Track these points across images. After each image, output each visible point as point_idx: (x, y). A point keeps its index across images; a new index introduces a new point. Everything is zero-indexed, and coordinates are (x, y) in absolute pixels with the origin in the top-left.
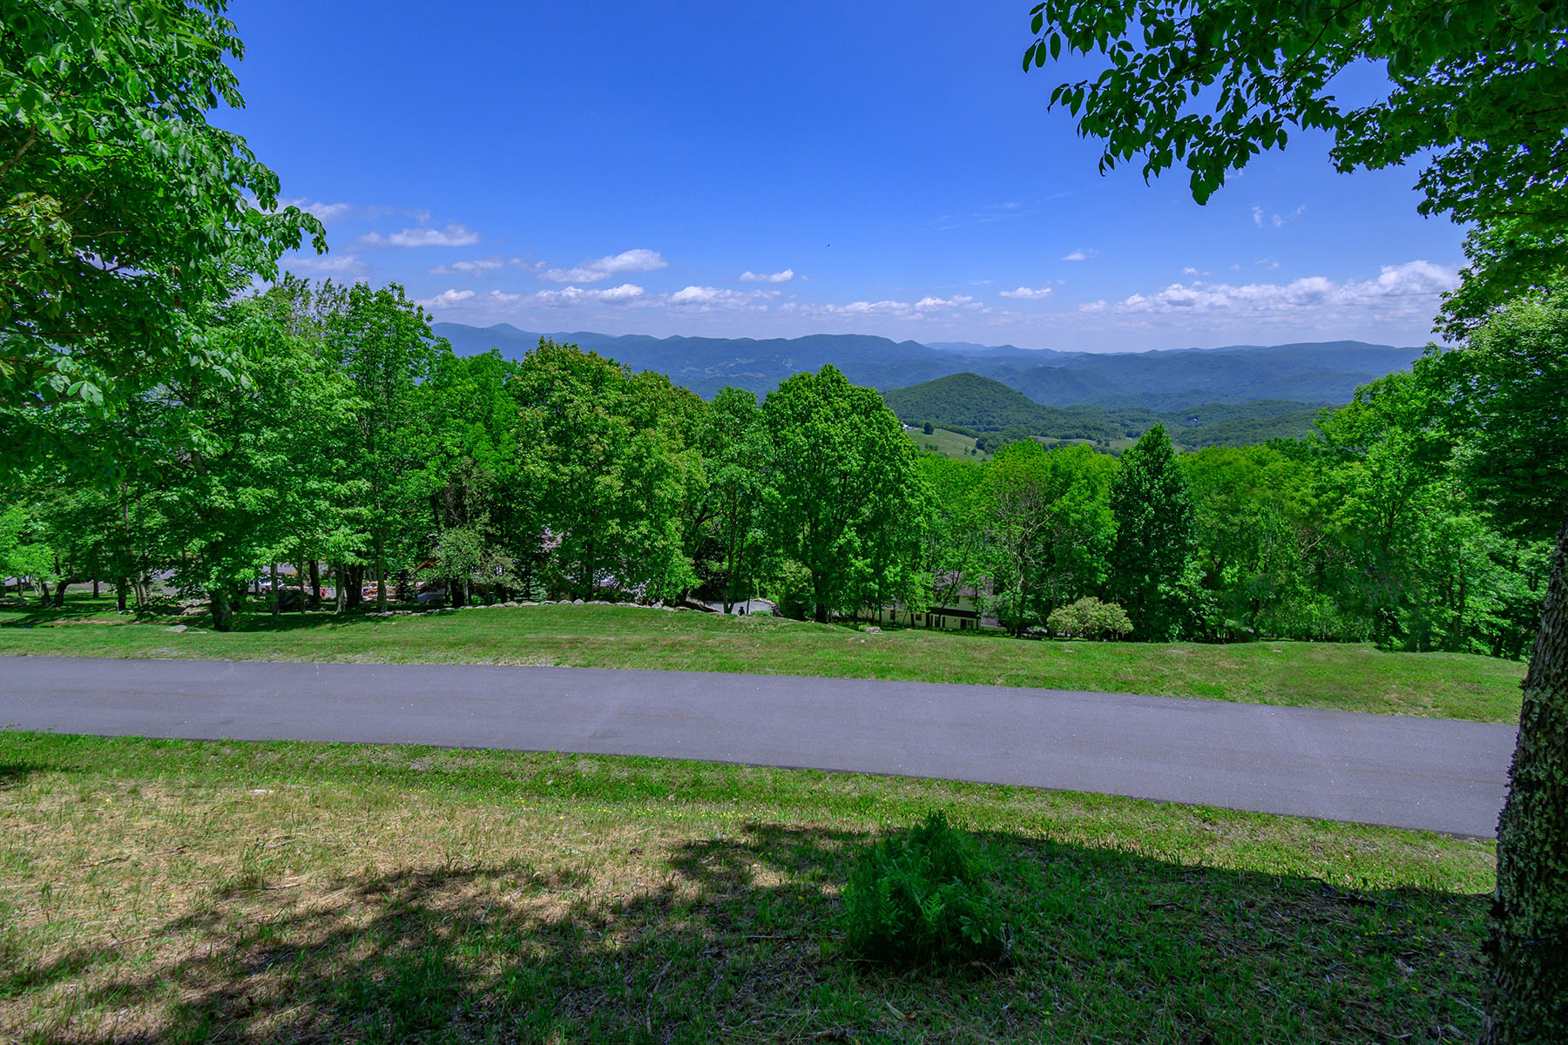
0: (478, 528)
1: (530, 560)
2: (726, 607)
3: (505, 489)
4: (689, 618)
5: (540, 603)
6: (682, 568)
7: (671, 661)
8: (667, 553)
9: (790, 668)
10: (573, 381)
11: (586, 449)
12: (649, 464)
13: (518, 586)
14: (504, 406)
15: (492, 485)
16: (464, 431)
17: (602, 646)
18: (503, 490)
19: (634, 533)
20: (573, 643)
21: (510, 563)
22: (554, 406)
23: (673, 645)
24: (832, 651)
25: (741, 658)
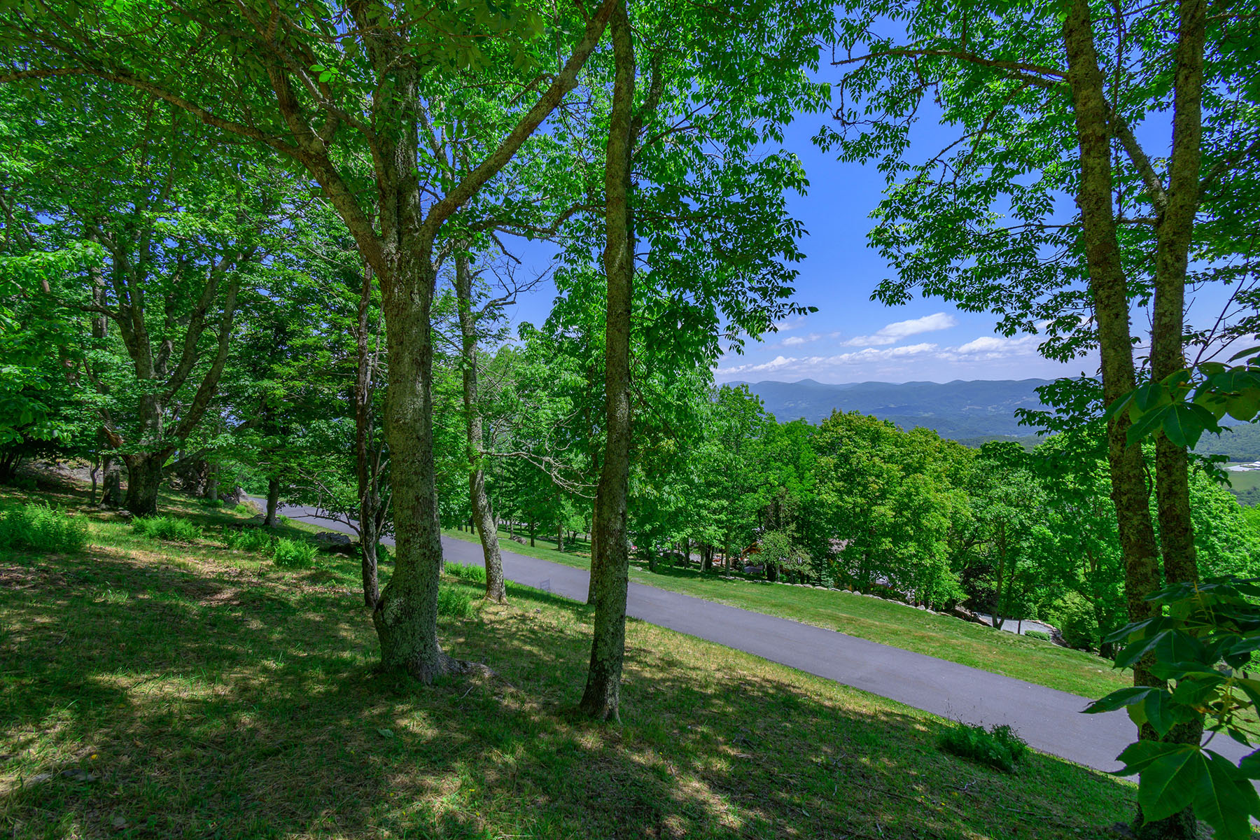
0: (788, 532)
1: (822, 556)
2: (995, 621)
3: (807, 508)
4: (948, 623)
5: (828, 589)
6: (950, 581)
7: (921, 647)
8: (936, 568)
9: (1022, 674)
10: (857, 439)
11: (865, 487)
12: (918, 501)
13: (813, 574)
14: (807, 455)
15: (799, 506)
16: (781, 469)
17: (869, 627)
18: (804, 509)
19: (904, 551)
20: (850, 621)
21: (808, 558)
22: (842, 455)
23: (923, 637)
24: (1065, 672)
25: (978, 658)
